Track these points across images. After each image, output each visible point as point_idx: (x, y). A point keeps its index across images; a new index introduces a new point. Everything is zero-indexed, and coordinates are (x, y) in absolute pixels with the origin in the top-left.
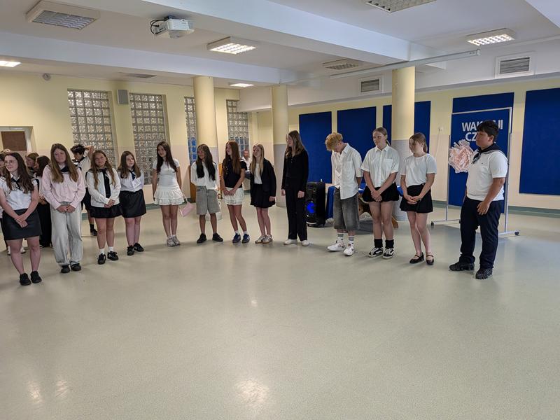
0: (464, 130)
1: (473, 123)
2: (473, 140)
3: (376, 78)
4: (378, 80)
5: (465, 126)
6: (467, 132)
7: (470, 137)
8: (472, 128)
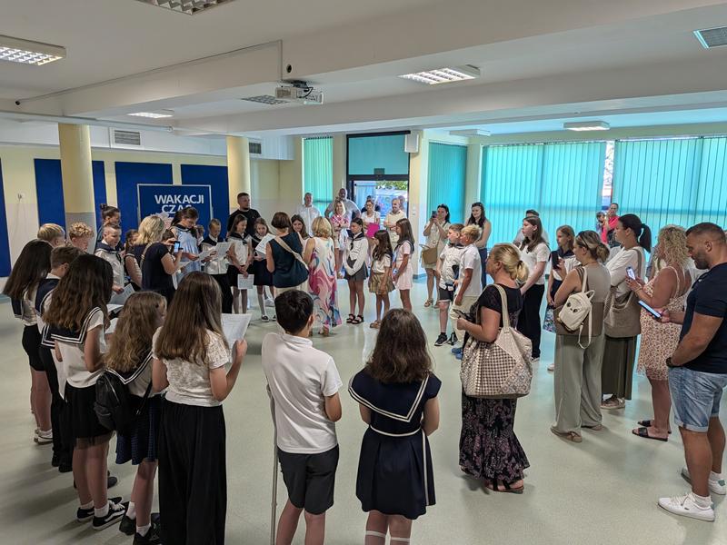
1: (170, 196)
5: (159, 199)
6: (161, 204)
7: (168, 209)
8: (168, 201)
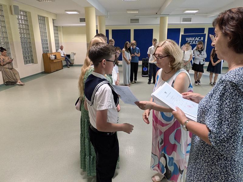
1: (191, 38)
3: (137, 18)
4: (138, 19)
6: (188, 41)
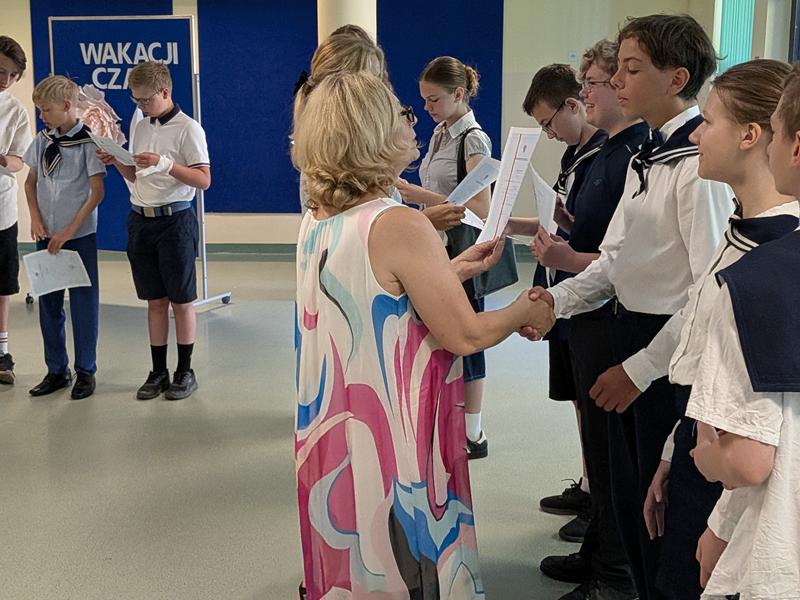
0: (87, 61)
1: (109, 45)
2: (112, 86)
5: (89, 53)
6: (93, 66)
7: (105, 78)
8: (106, 57)
